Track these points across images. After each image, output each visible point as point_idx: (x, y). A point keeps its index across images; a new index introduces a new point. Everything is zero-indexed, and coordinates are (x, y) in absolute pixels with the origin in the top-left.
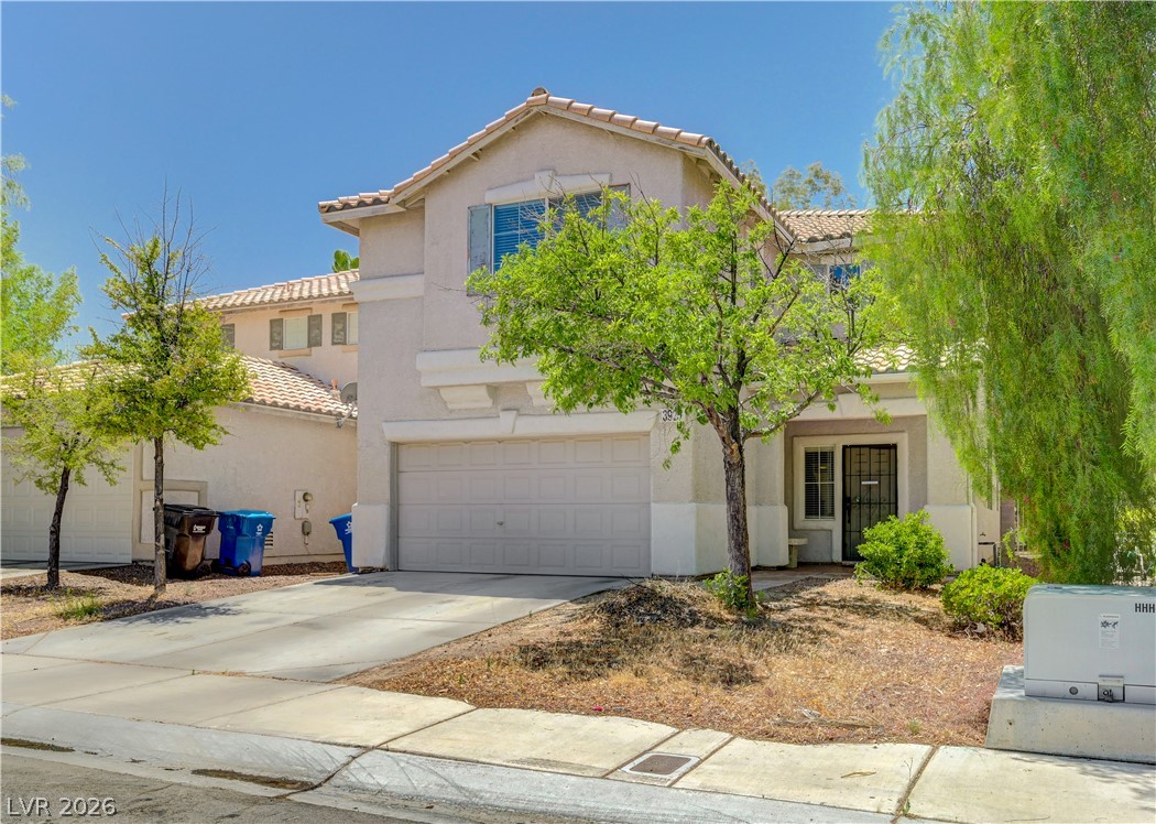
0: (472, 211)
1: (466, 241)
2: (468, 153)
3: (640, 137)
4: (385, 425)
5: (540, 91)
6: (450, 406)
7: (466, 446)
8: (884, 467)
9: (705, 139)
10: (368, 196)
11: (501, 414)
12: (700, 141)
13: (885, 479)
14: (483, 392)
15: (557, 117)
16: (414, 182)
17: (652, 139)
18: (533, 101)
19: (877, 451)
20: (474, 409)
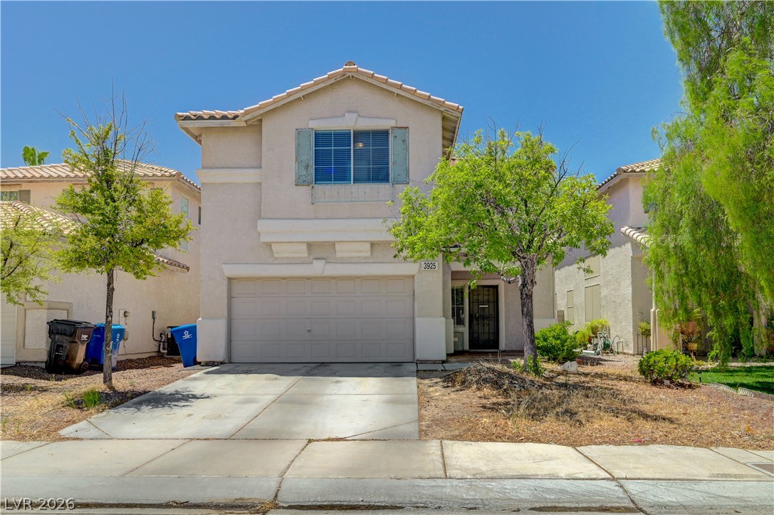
0: (299, 132)
1: (294, 150)
2: (300, 95)
3: (420, 100)
4: (223, 266)
5: (350, 63)
6: (276, 255)
7: (282, 281)
8: (491, 298)
9: (461, 107)
10: (218, 113)
11: (314, 261)
12: (458, 108)
13: (491, 305)
14: (304, 247)
15: (366, 82)
16: (259, 108)
17: (428, 103)
18: (348, 69)
19: (487, 289)
20: (293, 258)
